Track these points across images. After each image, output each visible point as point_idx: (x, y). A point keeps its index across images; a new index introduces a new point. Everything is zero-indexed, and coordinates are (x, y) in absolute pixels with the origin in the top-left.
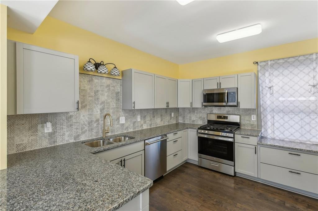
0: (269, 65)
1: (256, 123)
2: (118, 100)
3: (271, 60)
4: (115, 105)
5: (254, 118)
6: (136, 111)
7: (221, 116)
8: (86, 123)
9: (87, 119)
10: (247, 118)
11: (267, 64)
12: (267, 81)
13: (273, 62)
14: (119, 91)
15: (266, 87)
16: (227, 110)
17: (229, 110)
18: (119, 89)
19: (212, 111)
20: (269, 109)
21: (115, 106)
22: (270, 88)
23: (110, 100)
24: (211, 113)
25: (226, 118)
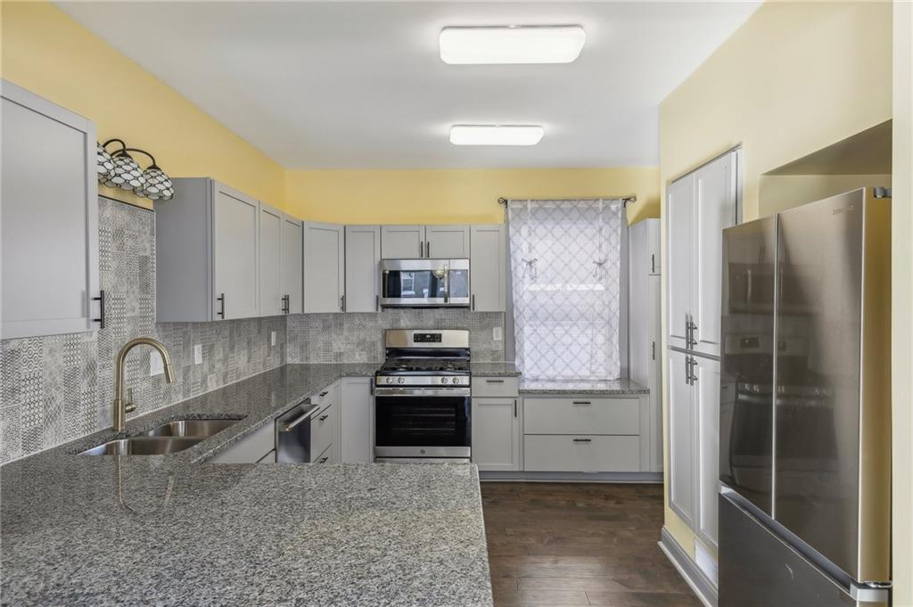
0: (529, 209)
1: (501, 347)
2: (145, 287)
3: (532, 201)
4: (137, 305)
5: (498, 334)
6: (190, 327)
7: (425, 335)
8: (60, 379)
9: (61, 361)
10: (483, 335)
11: (526, 207)
12: (525, 247)
13: (535, 205)
14: (148, 253)
15: (523, 260)
16: (437, 317)
17: (443, 317)
18: (147, 245)
19: (398, 321)
20: (528, 313)
21: (137, 312)
22: (530, 263)
23: (124, 289)
24: (395, 326)
25: (437, 338)
